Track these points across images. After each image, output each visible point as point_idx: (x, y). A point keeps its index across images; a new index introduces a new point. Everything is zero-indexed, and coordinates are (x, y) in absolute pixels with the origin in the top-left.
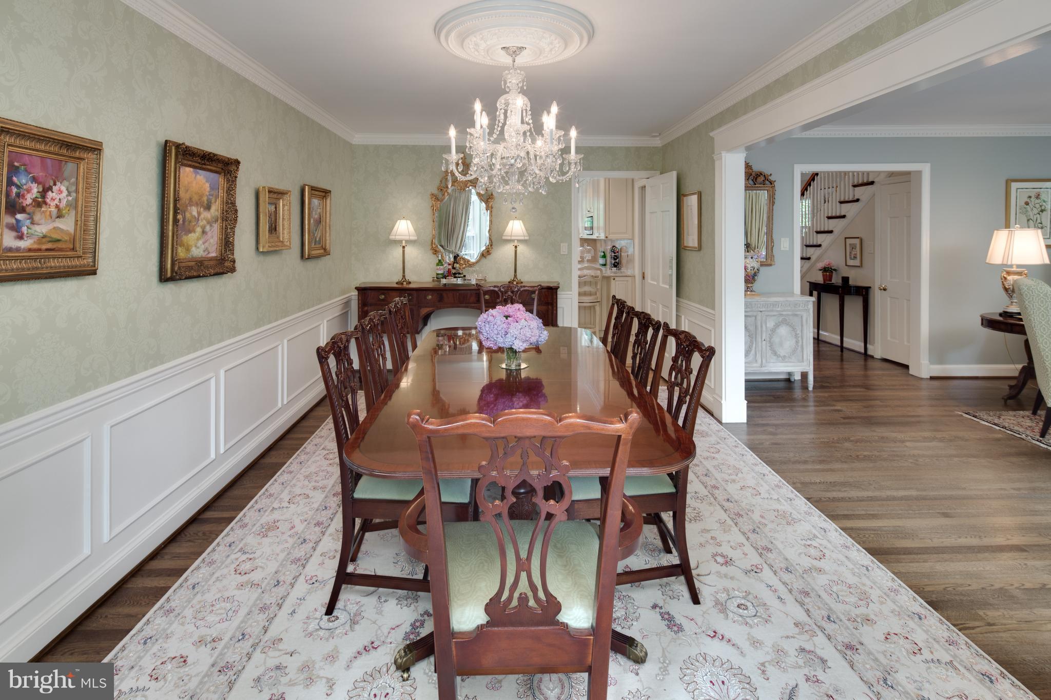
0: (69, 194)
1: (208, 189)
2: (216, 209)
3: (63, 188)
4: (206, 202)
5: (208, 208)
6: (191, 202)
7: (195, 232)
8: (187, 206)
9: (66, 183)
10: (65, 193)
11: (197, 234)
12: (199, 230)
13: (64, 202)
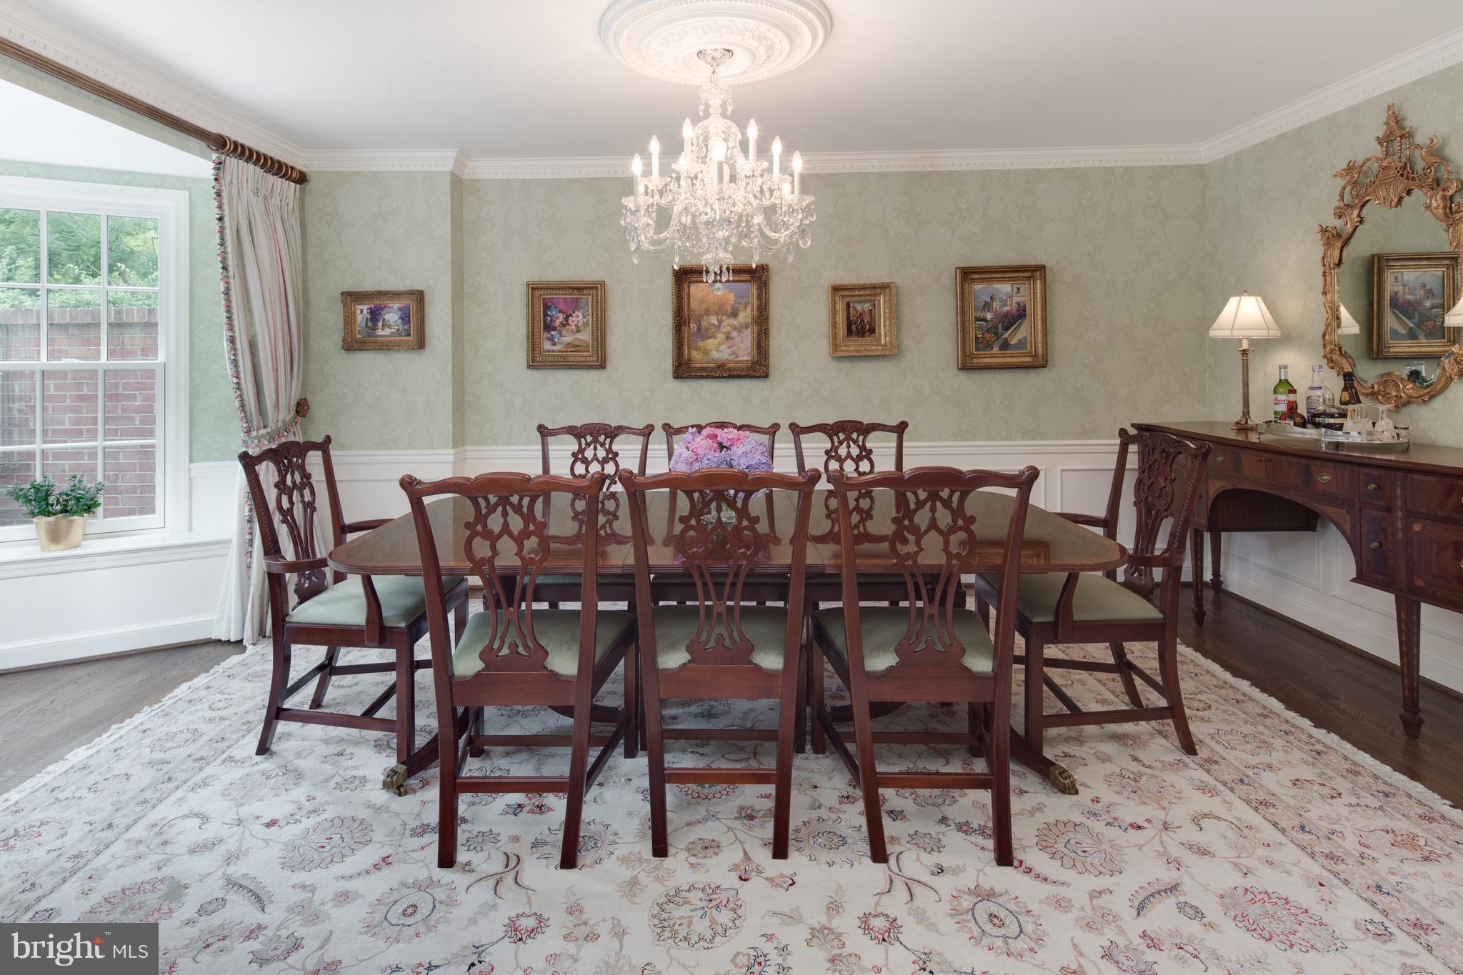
0: (584, 317)
1: (733, 298)
2: (745, 316)
3: (580, 314)
4: (730, 310)
5: (734, 314)
6: (708, 312)
7: (715, 338)
8: (703, 316)
9: (582, 311)
10: (581, 317)
11: (718, 340)
12: (721, 336)
13: (581, 323)
